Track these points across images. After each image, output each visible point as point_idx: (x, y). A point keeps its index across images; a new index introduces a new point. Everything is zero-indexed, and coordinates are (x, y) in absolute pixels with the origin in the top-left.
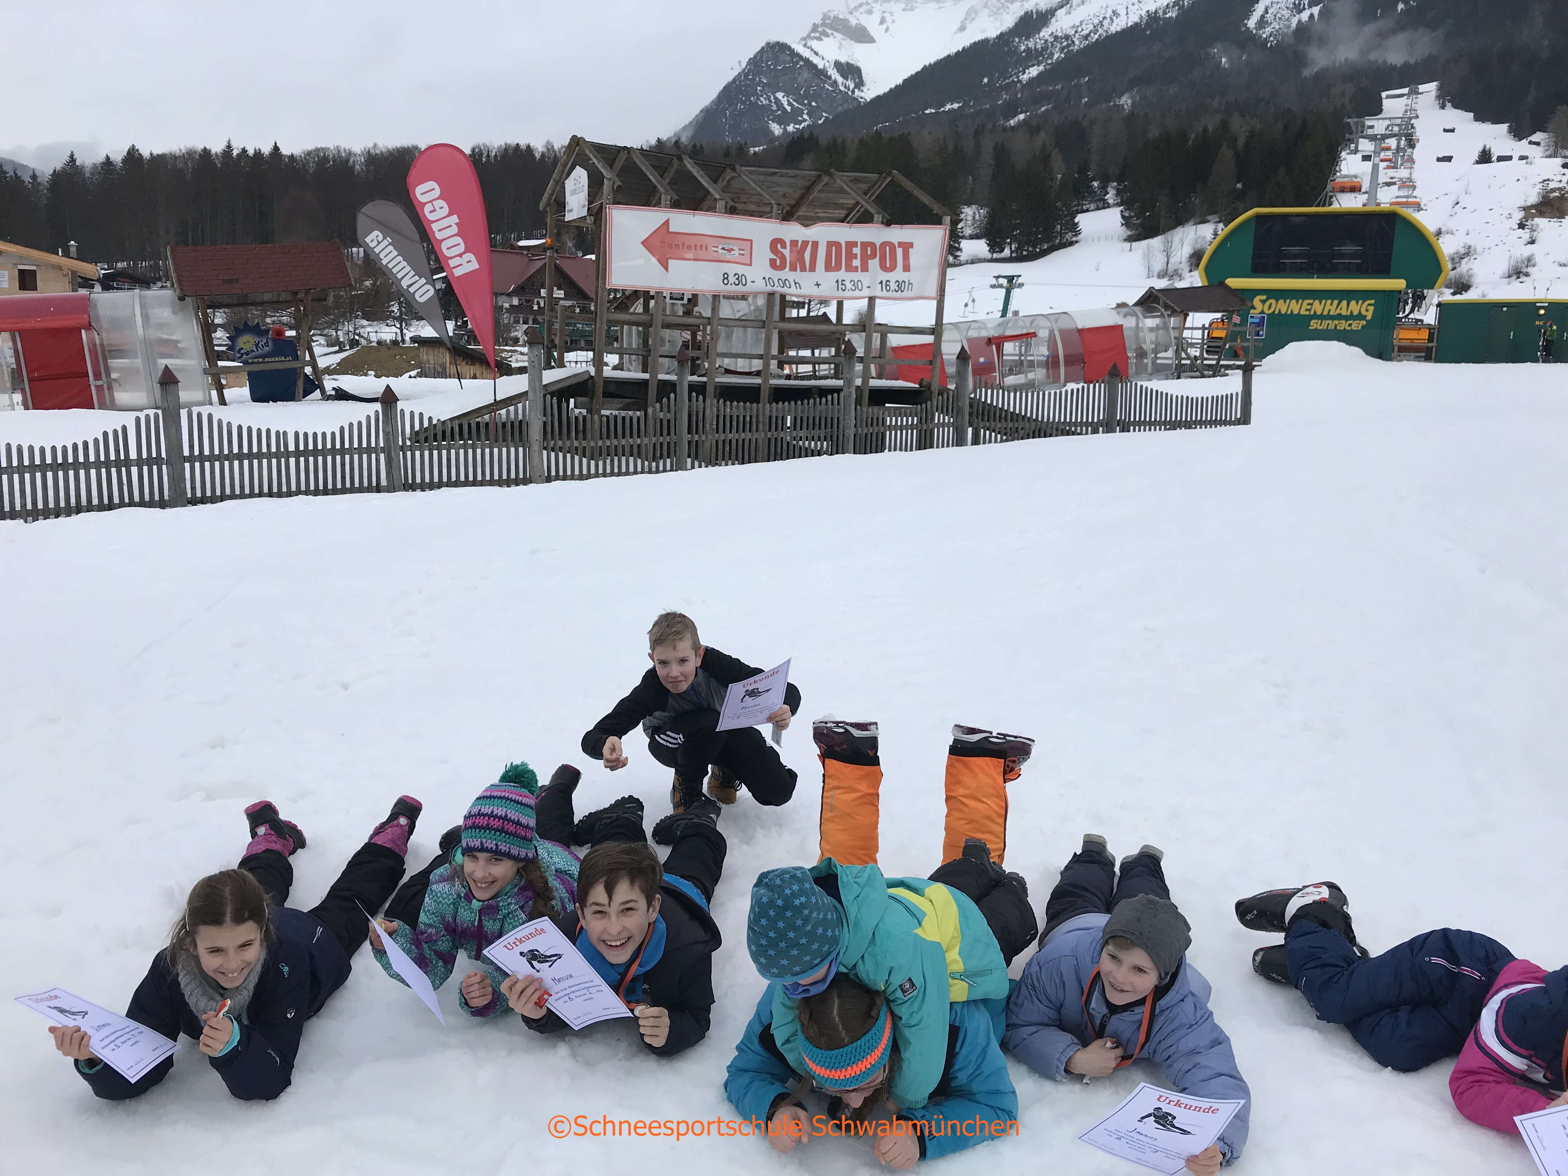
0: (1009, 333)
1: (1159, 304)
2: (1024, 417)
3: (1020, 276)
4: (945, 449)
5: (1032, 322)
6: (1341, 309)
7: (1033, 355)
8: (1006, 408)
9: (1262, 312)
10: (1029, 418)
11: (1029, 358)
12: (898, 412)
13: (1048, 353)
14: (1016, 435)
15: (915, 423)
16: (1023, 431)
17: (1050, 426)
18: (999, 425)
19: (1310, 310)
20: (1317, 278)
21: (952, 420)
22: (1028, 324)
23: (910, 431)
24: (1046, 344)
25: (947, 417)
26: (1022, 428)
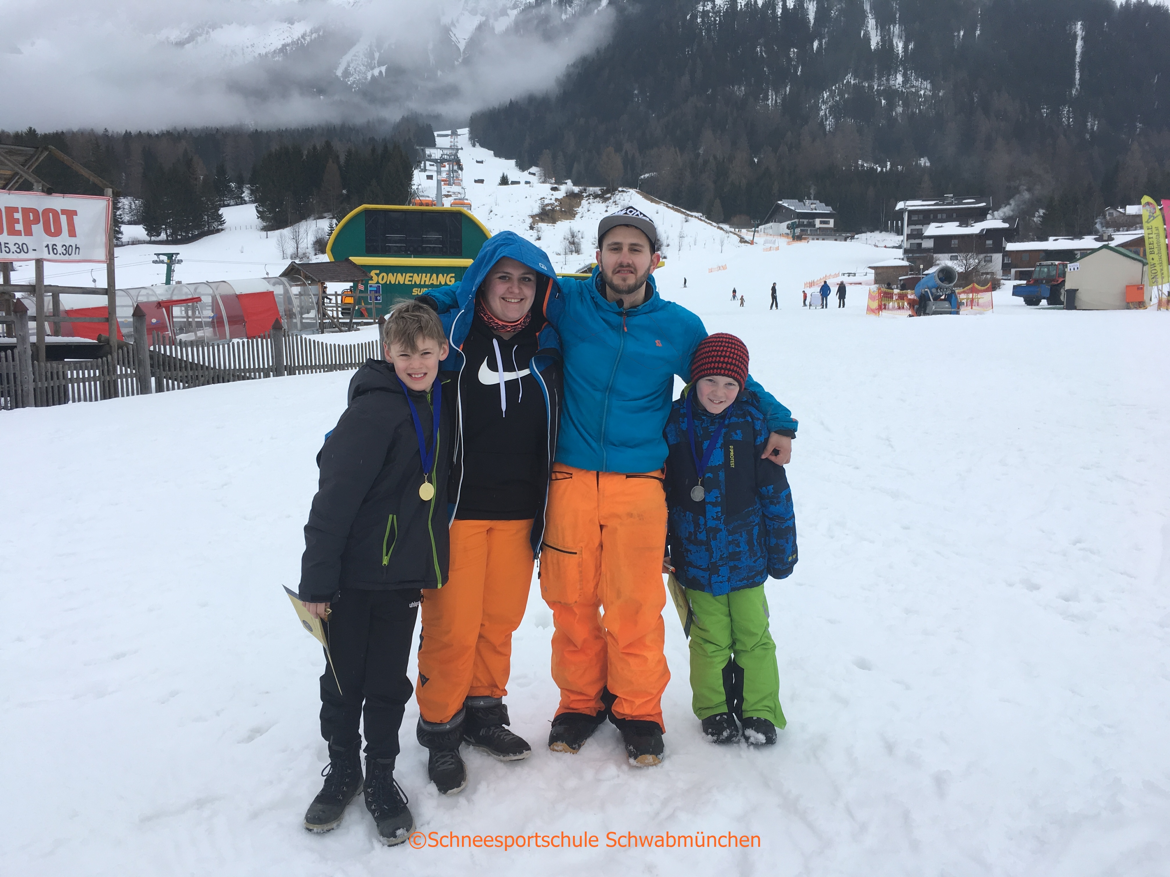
0: (175, 298)
1: (301, 276)
2: (202, 366)
3: (178, 254)
4: (131, 397)
5: (196, 289)
6: (433, 280)
7: (200, 317)
8: (185, 359)
9: (378, 283)
10: (207, 368)
11: (196, 320)
12: (78, 365)
13: (212, 315)
14: (197, 381)
15: (97, 375)
16: (203, 378)
17: (227, 373)
18: (180, 374)
19: (411, 281)
20: (414, 257)
21: (134, 372)
22: (192, 291)
23: (92, 383)
24: (210, 308)
25: (129, 370)
26: (202, 376)
